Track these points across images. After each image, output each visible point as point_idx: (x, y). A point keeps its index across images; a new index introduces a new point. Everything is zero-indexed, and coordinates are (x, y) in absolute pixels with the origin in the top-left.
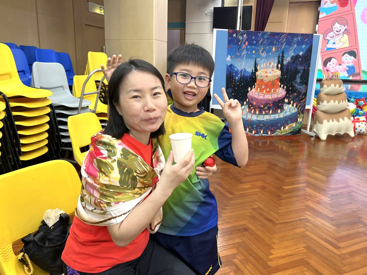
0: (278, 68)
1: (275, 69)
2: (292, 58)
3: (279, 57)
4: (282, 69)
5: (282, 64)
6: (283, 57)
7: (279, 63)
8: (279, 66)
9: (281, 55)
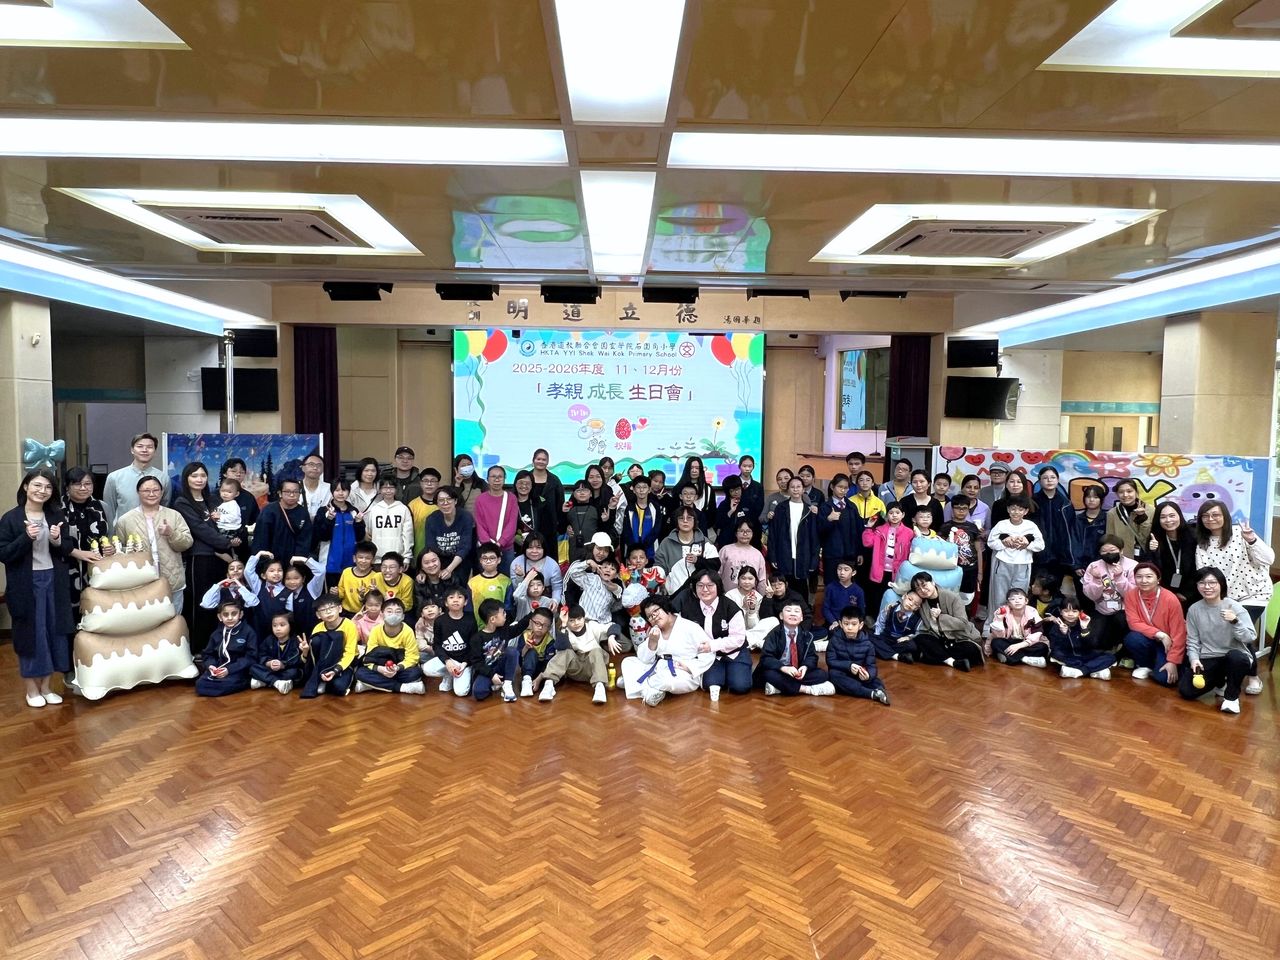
0: (262, 479)
1: (258, 482)
2: (285, 465)
3: (263, 463)
4: (269, 481)
5: (270, 474)
6: (269, 463)
7: (263, 472)
8: (265, 476)
9: (266, 460)
